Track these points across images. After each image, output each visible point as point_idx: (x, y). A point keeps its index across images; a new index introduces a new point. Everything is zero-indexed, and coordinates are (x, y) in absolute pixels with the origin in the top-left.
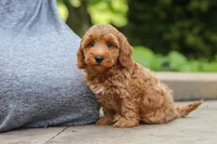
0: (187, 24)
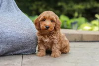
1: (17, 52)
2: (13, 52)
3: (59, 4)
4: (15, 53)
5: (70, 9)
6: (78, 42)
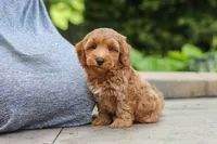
0: (139, 22)
1: (50, 123)
2: (41, 121)
3: (182, 21)
4: (46, 124)
5: (204, 30)
6: (199, 97)
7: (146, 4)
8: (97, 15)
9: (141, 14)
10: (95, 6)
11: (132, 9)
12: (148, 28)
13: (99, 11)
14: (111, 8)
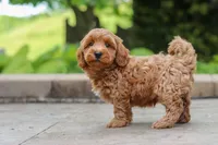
7: (195, 8)
8: (145, 19)
9: (190, 18)
10: (144, 10)
11: (180, 13)
12: (197, 32)
13: (148, 15)
14: (160, 13)
